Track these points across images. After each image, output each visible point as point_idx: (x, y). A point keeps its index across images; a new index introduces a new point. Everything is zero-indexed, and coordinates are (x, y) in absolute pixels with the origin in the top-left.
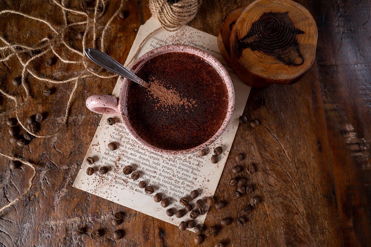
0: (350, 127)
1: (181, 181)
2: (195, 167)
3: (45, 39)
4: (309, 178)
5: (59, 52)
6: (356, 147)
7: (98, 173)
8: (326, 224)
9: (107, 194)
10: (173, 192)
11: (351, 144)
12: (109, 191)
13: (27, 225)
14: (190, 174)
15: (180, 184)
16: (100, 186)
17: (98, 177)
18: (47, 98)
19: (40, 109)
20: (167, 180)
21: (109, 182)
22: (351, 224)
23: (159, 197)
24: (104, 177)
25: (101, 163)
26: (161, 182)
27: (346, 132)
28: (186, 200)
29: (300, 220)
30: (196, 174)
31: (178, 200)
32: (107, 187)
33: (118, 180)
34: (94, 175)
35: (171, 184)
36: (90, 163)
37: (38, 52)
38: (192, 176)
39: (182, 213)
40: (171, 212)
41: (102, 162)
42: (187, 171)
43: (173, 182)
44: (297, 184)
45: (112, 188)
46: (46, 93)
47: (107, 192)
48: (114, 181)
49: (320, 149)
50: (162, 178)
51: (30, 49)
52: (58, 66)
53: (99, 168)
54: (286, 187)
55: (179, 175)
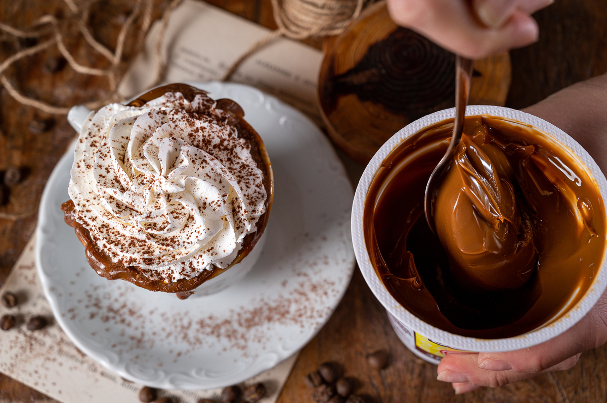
3: (46, 19)
4: (600, 382)
5: (73, 48)
7: (24, 328)
9: (35, 376)
12: (42, 371)
16: (24, 357)
17: (22, 338)
18: (34, 139)
19: (17, 159)
21: (44, 350)
23: (151, 395)
24: (35, 339)
25: (31, 309)
32: (39, 361)
33: (65, 348)
34: (13, 333)
36: (8, 304)
37: (31, 43)
41: (35, 305)
44: (568, 393)
45: (49, 364)
46: (35, 128)
47: (36, 372)
48: (56, 348)
51: (17, 33)
52: (68, 76)
53: (28, 319)
54: (541, 397)
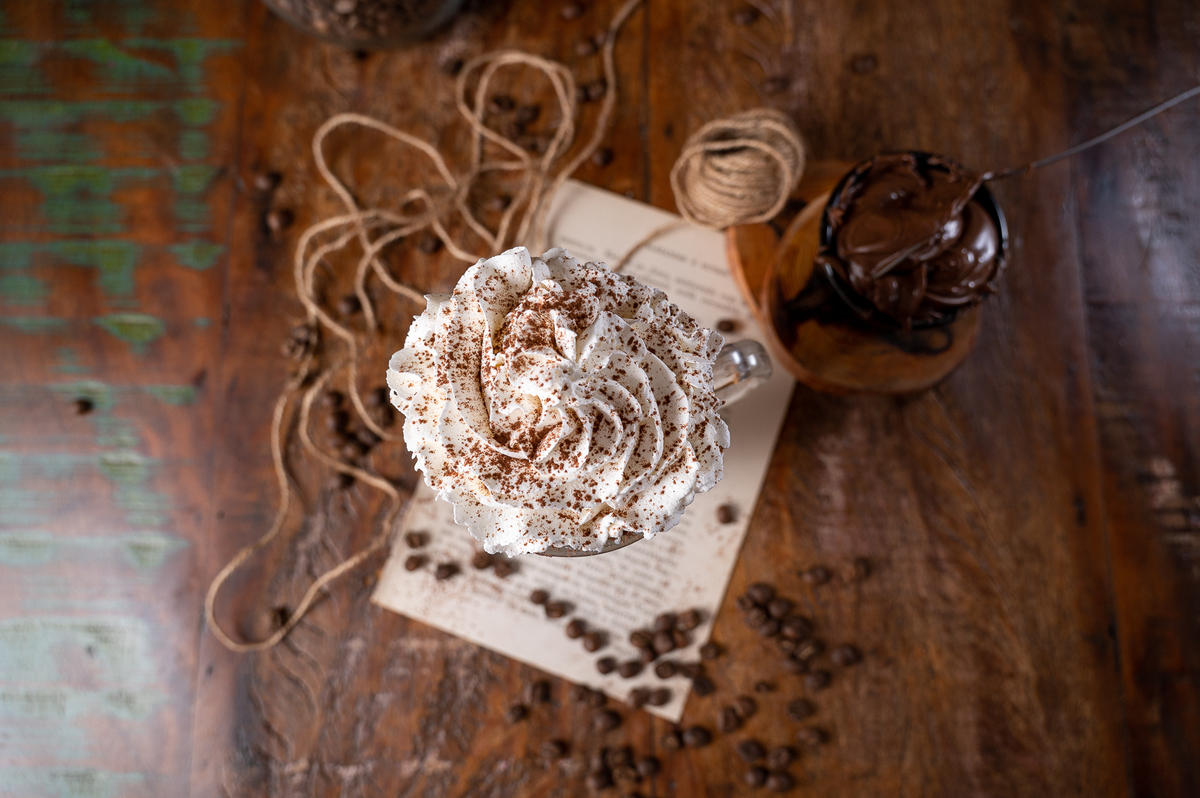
0: (1162, 467)
1: (630, 589)
2: (664, 554)
5: (451, 229)
6: (1177, 520)
8: (1087, 710)
10: (611, 617)
11: (1164, 511)
13: (356, 645)
14: (652, 572)
15: (627, 598)
20: (596, 586)
22: (1154, 715)
23: (578, 629)
26: (583, 592)
27: (1150, 479)
28: (644, 639)
29: (1019, 695)
30: (665, 573)
31: (625, 635)
35: (605, 595)
38: (658, 577)
39: (633, 669)
40: (607, 666)
42: (646, 565)
43: (611, 591)
49: (1081, 518)
50: (583, 582)
55: (628, 575)
